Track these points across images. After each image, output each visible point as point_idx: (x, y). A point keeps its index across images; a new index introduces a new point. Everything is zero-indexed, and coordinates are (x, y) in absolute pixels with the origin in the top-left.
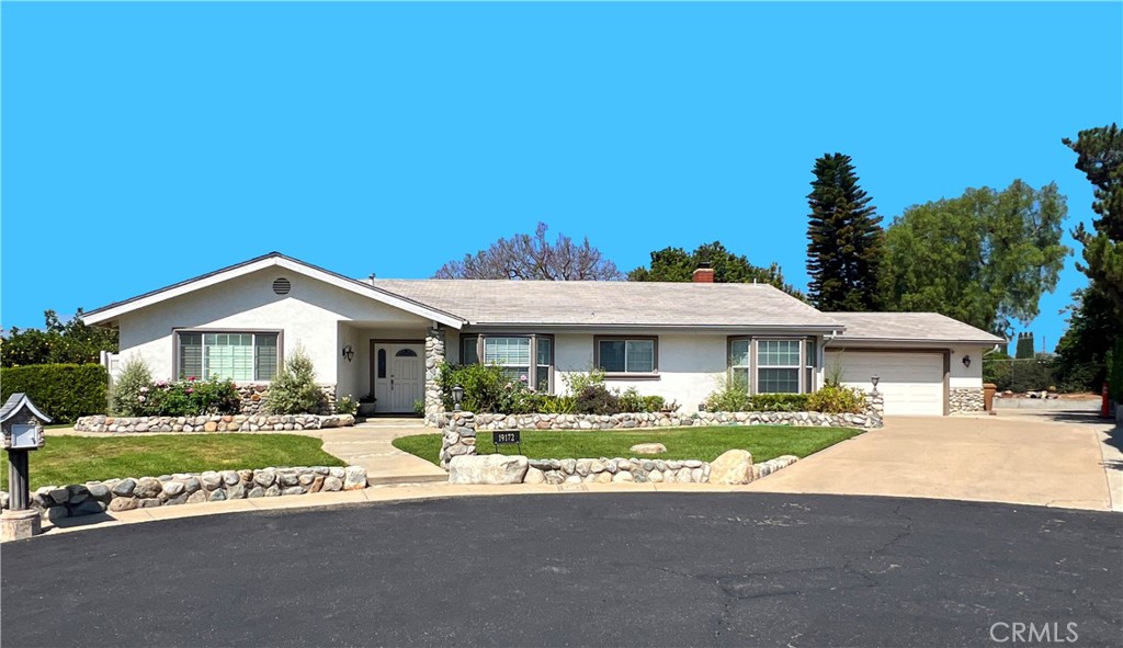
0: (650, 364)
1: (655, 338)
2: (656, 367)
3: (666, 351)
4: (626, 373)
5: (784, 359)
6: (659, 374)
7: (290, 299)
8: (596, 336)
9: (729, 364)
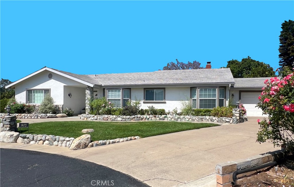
0: (162, 98)
1: (164, 89)
2: (165, 99)
3: (168, 93)
4: (154, 101)
5: (209, 96)
6: (166, 101)
7: (52, 79)
8: (144, 88)
9: (191, 97)
